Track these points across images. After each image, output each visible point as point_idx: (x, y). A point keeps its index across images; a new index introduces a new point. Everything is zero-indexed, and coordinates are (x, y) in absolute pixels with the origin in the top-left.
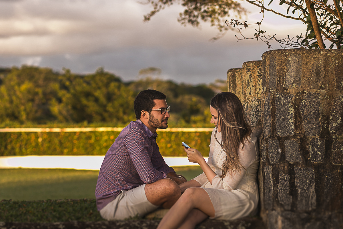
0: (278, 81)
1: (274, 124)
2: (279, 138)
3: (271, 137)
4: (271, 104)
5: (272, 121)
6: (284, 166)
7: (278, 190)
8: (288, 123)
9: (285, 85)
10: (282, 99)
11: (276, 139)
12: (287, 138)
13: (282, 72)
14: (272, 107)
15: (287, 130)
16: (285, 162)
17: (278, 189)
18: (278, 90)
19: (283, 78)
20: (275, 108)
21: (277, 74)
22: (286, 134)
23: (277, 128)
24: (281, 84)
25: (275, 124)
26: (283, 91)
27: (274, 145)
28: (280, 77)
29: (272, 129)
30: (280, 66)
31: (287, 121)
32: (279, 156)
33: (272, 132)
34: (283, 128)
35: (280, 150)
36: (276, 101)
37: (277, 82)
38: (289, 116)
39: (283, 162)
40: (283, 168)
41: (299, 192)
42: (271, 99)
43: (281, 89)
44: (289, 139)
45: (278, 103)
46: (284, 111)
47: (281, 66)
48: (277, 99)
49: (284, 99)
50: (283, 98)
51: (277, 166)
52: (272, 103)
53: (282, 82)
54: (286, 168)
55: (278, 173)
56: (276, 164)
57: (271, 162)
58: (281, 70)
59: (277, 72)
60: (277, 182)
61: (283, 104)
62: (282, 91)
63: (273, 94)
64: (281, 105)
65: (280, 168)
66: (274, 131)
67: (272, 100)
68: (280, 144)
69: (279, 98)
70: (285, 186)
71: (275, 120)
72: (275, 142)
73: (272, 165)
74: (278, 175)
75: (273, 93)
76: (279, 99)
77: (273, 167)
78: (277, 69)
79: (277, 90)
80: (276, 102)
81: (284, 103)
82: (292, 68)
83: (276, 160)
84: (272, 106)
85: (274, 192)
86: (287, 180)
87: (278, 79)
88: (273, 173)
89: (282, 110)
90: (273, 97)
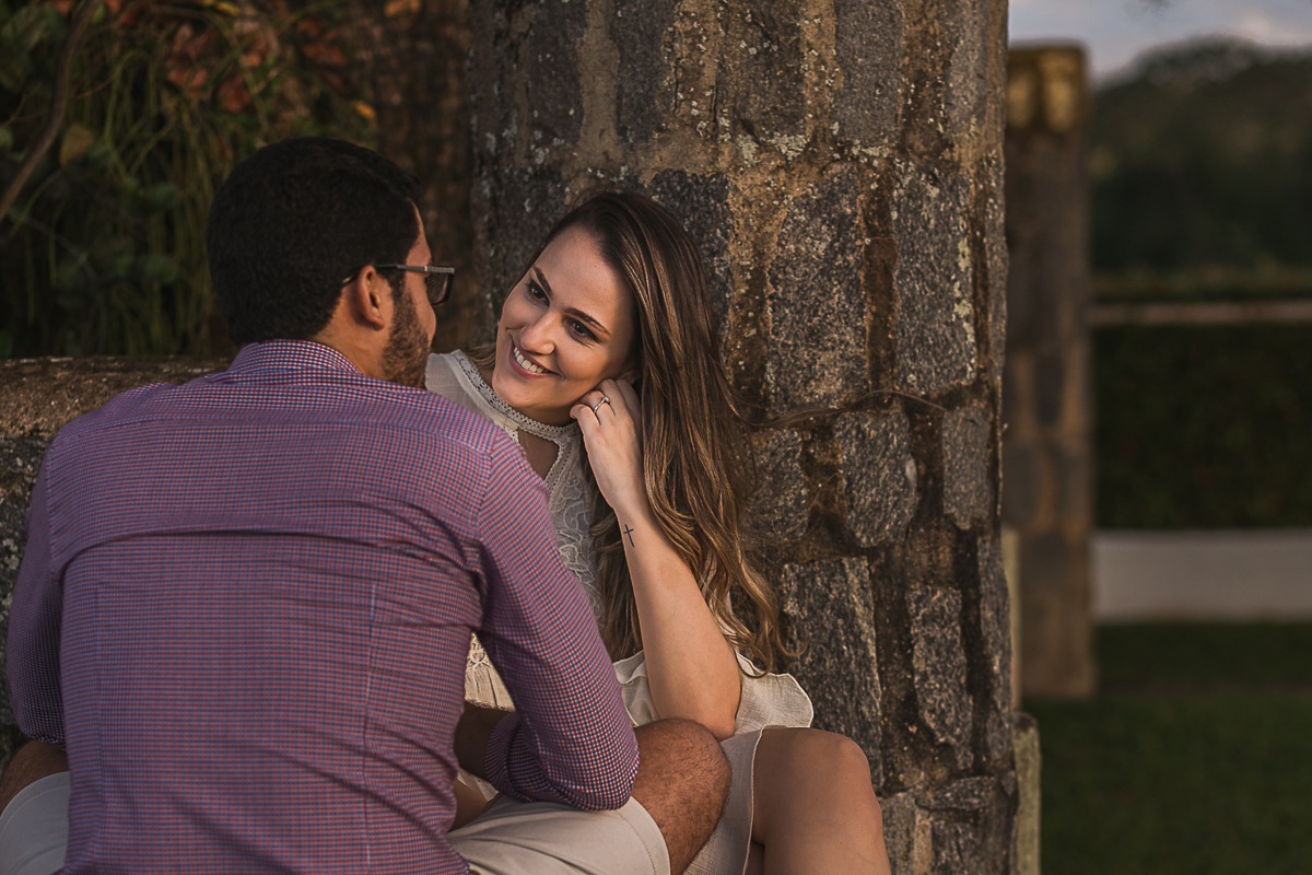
0: (910, 102)
1: (886, 330)
2: (913, 408)
3: (867, 401)
4: (863, 225)
5: (874, 314)
6: (934, 549)
7: (912, 679)
8: (952, 323)
9: (945, 121)
10: (929, 198)
11: (896, 408)
12: (953, 399)
13: (931, 54)
14: (868, 241)
15: (950, 357)
16: (938, 528)
17: (913, 672)
18: (911, 147)
19: (935, 85)
20: (891, 243)
21: (906, 60)
22: (947, 378)
23: (901, 352)
24: (924, 116)
25: (894, 333)
26: (938, 151)
27: (888, 442)
28: (920, 77)
29: (871, 359)
30: (920, 21)
31: (948, 309)
32: (913, 498)
33: (872, 373)
34: (929, 347)
35: (910, 469)
36: (898, 211)
37: (906, 107)
38: (958, 284)
39: (928, 529)
40: (930, 559)
41: (996, 668)
42: (862, 197)
43: (925, 145)
44: (962, 405)
45: (906, 220)
46: (935, 258)
47: (924, 22)
48: (900, 197)
49: (941, 198)
50: (934, 192)
51: (897, 553)
52: (866, 221)
53: (933, 107)
54: (945, 556)
55: (904, 587)
56: (892, 546)
57: (864, 540)
58: (925, 44)
59: (906, 54)
60: (900, 638)
61: (932, 221)
62: (930, 154)
63: (875, 169)
64: (925, 228)
65: (911, 562)
66: (882, 370)
67: (868, 205)
68: (916, 433)
69: (915, 193)
70: (949, 651)
71: (890, 310)
72: (892, 429)
73: (871, 553)
74: (903, 602)
75: (876, 163)
76: (909, 196)
77: (877, 563)
78: (906, 38)
79: (903, 149)
80: (895, 215)
81: (939, 216)
82: (968, 34)
83: (896, 523)
84: (872, 232)
85: (884, 694)
86: (951, 620)
87: (907, 88)
88: (879, 594)
89: (928, 255)
90: (874, 186)
